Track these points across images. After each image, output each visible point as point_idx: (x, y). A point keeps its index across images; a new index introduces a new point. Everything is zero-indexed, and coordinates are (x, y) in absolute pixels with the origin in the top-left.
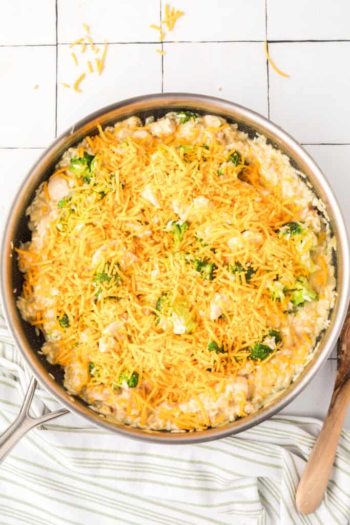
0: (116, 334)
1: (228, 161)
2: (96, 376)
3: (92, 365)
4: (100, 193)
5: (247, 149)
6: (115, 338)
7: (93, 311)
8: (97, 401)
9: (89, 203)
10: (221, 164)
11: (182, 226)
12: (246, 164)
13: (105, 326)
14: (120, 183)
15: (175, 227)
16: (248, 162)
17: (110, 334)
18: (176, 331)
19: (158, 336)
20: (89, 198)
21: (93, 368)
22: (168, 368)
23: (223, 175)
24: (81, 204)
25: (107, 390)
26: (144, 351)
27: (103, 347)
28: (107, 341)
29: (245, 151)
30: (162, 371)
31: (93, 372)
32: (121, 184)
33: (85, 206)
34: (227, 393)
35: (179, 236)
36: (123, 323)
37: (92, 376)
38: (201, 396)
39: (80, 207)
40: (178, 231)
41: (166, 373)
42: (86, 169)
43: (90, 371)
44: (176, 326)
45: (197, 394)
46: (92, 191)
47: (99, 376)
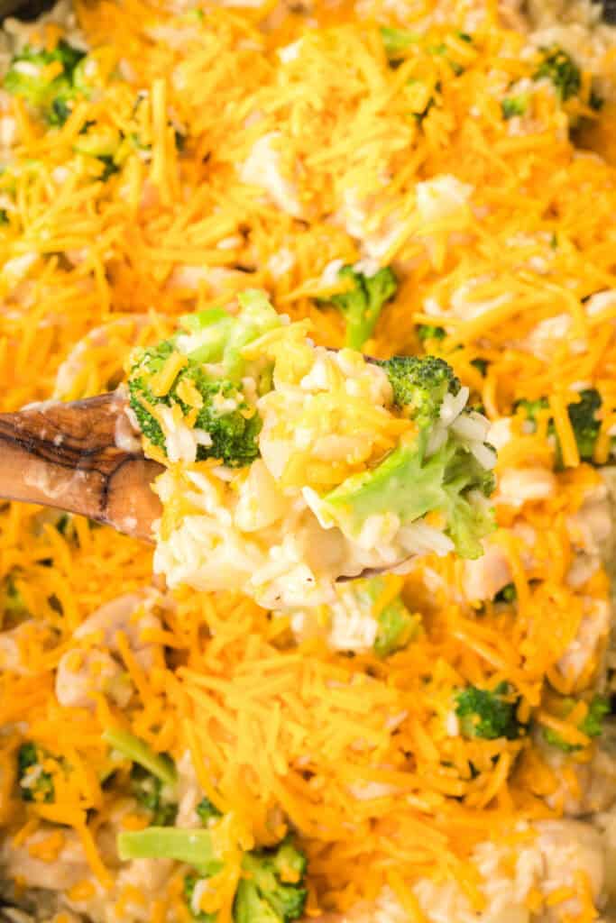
0: (118, 641)
1: (535, 78)
2: (39, 796)
3: (29, 756)
4: (101, 158)
5: (600, 49)
6: (117, 657)
7: (47, 563)
8: (36, 890)
9: (58, 188)
10: (512, 84)
11: (373, 279)
12: (596, 103)
13: (85, 614)
14: (170, 124)
15: (349, 284)
16: (599, 95)
17: (97, 640)
18: (342, 640)
19: (276, 659)
20: (61, 173)
21: (30, 764)
22: (308, 775)
23: (520, 113)
24: (34, 192)
25: (79, 847)
26: (221, 702)
27: (70, 688)
28: (83, 665)
29: (592, 53)
30: (283, 780)
31: (29, 781)
32: (171, 132)
33: (44, 198)
34: (525, 880)
35: (363, 318)
36: (148, 604)
37: (27, 796)
38: (424, 888)
39: (28, 200)
40: (360, 297)
41: (298, 794)
42: (57, 80)
43: (21, 775)
44: (340, 620)
45: (410, 880)
46: (72, 152)
47: (50, 797)
